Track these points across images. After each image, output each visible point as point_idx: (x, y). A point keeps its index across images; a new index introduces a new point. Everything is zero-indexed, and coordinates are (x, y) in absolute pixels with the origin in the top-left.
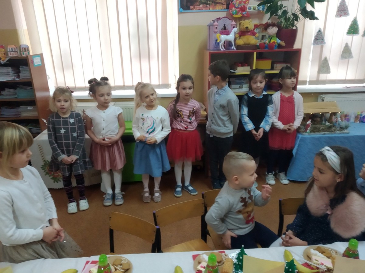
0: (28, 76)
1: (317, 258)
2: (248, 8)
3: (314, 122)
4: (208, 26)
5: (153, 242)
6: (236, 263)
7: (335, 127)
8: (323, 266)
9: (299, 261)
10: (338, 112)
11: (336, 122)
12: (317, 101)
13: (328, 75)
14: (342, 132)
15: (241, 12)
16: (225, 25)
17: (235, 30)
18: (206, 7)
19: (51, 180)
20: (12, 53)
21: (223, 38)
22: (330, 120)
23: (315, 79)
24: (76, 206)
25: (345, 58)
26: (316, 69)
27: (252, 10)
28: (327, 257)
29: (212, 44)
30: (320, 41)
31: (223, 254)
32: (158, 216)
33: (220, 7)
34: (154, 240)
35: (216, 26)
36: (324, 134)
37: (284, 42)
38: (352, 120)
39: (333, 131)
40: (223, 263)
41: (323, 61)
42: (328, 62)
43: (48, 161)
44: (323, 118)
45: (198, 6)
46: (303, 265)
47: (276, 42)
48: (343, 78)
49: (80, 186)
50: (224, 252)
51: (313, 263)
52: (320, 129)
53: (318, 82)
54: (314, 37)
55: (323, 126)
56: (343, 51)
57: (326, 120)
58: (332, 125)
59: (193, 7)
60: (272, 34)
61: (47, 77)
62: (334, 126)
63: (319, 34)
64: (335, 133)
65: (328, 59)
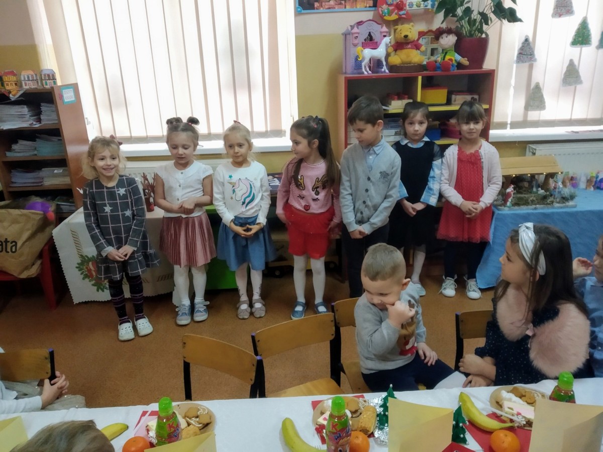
0: (54, 120)
1: (511, 405)
2: (407, 4)
3: (518, 189)
4: (343, 34)
5: (252, 382)
6: (380, 413)
7: (553, 197)
8: (520, 417)
9: (483, 409)
10: (557, 173)
11: (555, 188)
12: (524, 155)
13: (543, 112)
14: (564, 204)
15: (396, 11)
16: (370, 33)
17: (387, 40)
18: (341, 4)
19: (93, 287)
20: (27, 82)
21: (368, 53)
22: (544, 185)
23: (520, 119)
24: (131, 328)
25: (570, 84)
26: (522, 102)
27: (415, 7)
28: (529, 403)
29: (351, 63)
30: (527, 57)
31: (361, 399)
32: (259, 341)
33: (363, 4)
34: (253, 378)
35: (357, 35)
36: (535, 209)
37: (466, 59)
38: (583, 185)
39: (550, 204)
40: (361, 414)
41: (533, 89)
42: (542, 91)
43: (86, 256)
44: (534, 183)
45: (327, 3)
46: (489, 416)
47: (453, 59)
48: (567, 117)
49: (136, 296)
50: (363, 397)
51: (505, 413)
52: (528, 200)
53: (525, 123)
54: (518, 51)
55: (533, 195)
56: (565, 73)
57: (538, 186)
58: (548, 193)
59: (318, 5)
60: (446, 47)
61: (86, 121)
62: (551, 195)
63: (526, 45)
64: (553, 208)
65: (541, 85)
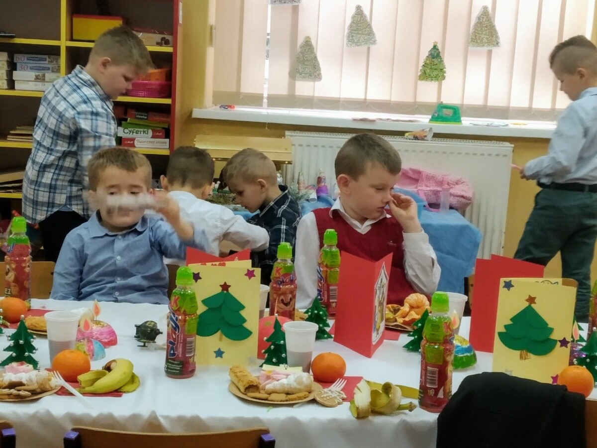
23: (283, 91)
25: (358, 44)
41: (302, 47)
42: (315, 50)
48: (360, 96)
56: (351, 26)
65: (313, 42)
